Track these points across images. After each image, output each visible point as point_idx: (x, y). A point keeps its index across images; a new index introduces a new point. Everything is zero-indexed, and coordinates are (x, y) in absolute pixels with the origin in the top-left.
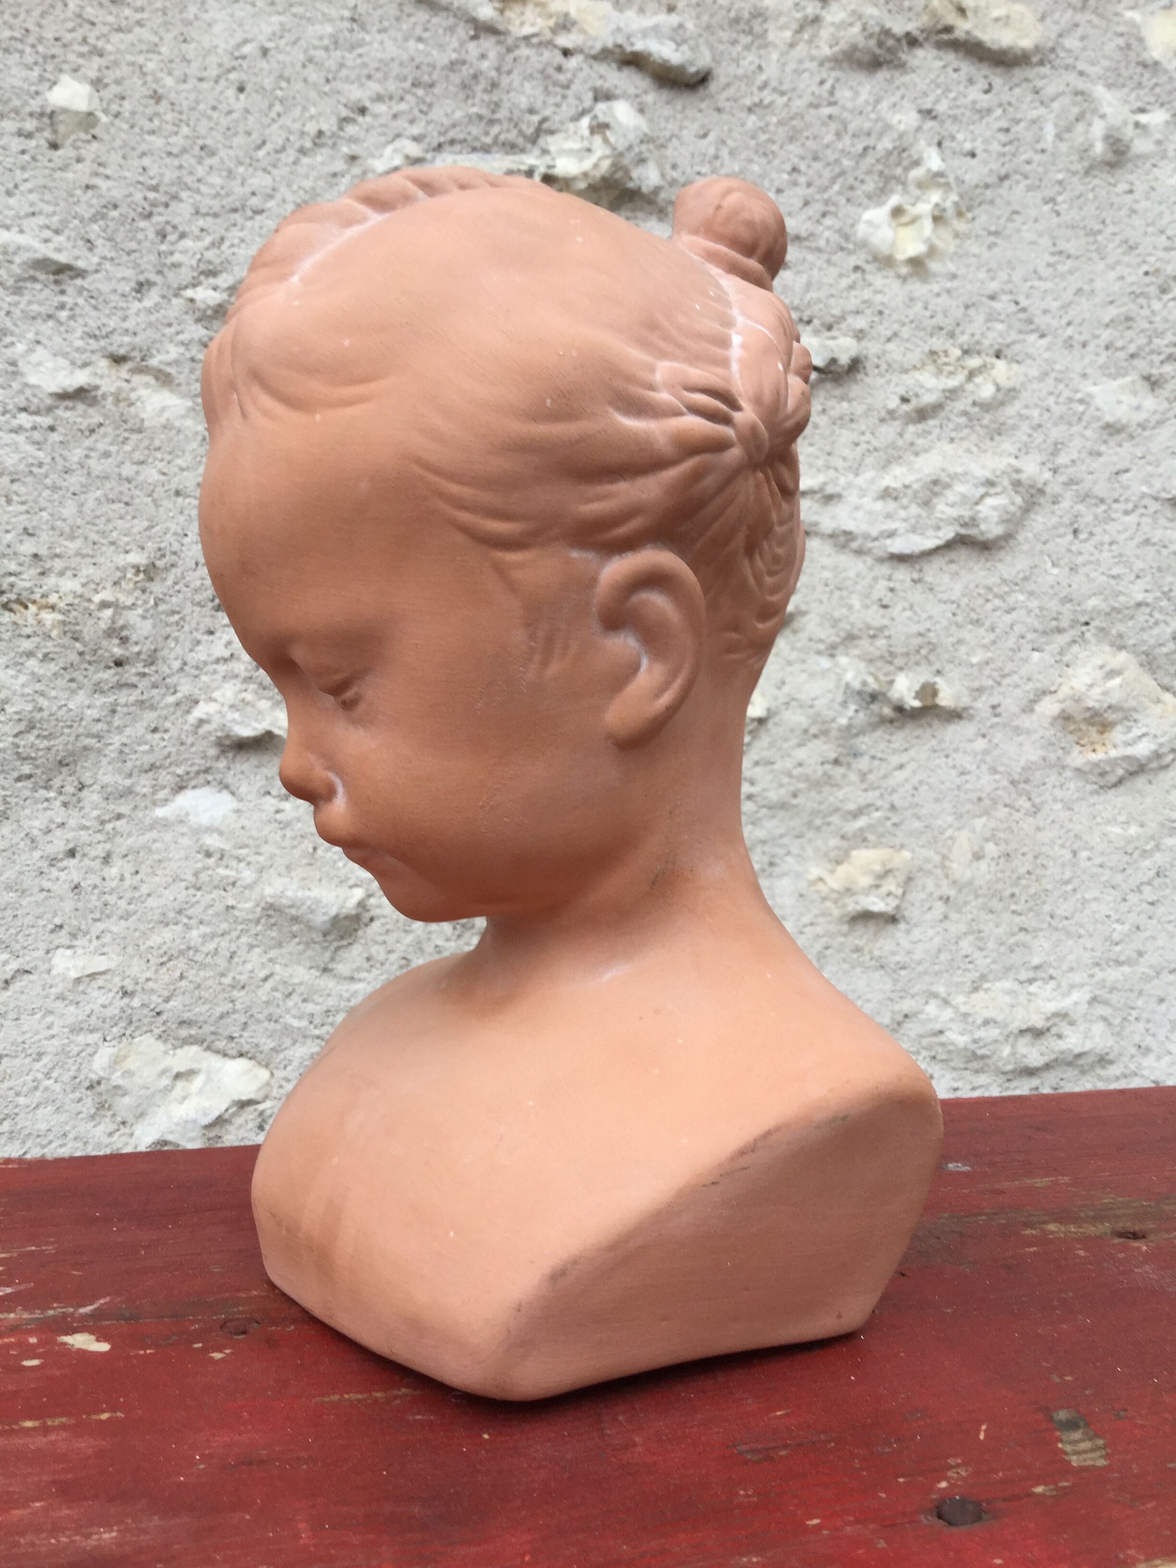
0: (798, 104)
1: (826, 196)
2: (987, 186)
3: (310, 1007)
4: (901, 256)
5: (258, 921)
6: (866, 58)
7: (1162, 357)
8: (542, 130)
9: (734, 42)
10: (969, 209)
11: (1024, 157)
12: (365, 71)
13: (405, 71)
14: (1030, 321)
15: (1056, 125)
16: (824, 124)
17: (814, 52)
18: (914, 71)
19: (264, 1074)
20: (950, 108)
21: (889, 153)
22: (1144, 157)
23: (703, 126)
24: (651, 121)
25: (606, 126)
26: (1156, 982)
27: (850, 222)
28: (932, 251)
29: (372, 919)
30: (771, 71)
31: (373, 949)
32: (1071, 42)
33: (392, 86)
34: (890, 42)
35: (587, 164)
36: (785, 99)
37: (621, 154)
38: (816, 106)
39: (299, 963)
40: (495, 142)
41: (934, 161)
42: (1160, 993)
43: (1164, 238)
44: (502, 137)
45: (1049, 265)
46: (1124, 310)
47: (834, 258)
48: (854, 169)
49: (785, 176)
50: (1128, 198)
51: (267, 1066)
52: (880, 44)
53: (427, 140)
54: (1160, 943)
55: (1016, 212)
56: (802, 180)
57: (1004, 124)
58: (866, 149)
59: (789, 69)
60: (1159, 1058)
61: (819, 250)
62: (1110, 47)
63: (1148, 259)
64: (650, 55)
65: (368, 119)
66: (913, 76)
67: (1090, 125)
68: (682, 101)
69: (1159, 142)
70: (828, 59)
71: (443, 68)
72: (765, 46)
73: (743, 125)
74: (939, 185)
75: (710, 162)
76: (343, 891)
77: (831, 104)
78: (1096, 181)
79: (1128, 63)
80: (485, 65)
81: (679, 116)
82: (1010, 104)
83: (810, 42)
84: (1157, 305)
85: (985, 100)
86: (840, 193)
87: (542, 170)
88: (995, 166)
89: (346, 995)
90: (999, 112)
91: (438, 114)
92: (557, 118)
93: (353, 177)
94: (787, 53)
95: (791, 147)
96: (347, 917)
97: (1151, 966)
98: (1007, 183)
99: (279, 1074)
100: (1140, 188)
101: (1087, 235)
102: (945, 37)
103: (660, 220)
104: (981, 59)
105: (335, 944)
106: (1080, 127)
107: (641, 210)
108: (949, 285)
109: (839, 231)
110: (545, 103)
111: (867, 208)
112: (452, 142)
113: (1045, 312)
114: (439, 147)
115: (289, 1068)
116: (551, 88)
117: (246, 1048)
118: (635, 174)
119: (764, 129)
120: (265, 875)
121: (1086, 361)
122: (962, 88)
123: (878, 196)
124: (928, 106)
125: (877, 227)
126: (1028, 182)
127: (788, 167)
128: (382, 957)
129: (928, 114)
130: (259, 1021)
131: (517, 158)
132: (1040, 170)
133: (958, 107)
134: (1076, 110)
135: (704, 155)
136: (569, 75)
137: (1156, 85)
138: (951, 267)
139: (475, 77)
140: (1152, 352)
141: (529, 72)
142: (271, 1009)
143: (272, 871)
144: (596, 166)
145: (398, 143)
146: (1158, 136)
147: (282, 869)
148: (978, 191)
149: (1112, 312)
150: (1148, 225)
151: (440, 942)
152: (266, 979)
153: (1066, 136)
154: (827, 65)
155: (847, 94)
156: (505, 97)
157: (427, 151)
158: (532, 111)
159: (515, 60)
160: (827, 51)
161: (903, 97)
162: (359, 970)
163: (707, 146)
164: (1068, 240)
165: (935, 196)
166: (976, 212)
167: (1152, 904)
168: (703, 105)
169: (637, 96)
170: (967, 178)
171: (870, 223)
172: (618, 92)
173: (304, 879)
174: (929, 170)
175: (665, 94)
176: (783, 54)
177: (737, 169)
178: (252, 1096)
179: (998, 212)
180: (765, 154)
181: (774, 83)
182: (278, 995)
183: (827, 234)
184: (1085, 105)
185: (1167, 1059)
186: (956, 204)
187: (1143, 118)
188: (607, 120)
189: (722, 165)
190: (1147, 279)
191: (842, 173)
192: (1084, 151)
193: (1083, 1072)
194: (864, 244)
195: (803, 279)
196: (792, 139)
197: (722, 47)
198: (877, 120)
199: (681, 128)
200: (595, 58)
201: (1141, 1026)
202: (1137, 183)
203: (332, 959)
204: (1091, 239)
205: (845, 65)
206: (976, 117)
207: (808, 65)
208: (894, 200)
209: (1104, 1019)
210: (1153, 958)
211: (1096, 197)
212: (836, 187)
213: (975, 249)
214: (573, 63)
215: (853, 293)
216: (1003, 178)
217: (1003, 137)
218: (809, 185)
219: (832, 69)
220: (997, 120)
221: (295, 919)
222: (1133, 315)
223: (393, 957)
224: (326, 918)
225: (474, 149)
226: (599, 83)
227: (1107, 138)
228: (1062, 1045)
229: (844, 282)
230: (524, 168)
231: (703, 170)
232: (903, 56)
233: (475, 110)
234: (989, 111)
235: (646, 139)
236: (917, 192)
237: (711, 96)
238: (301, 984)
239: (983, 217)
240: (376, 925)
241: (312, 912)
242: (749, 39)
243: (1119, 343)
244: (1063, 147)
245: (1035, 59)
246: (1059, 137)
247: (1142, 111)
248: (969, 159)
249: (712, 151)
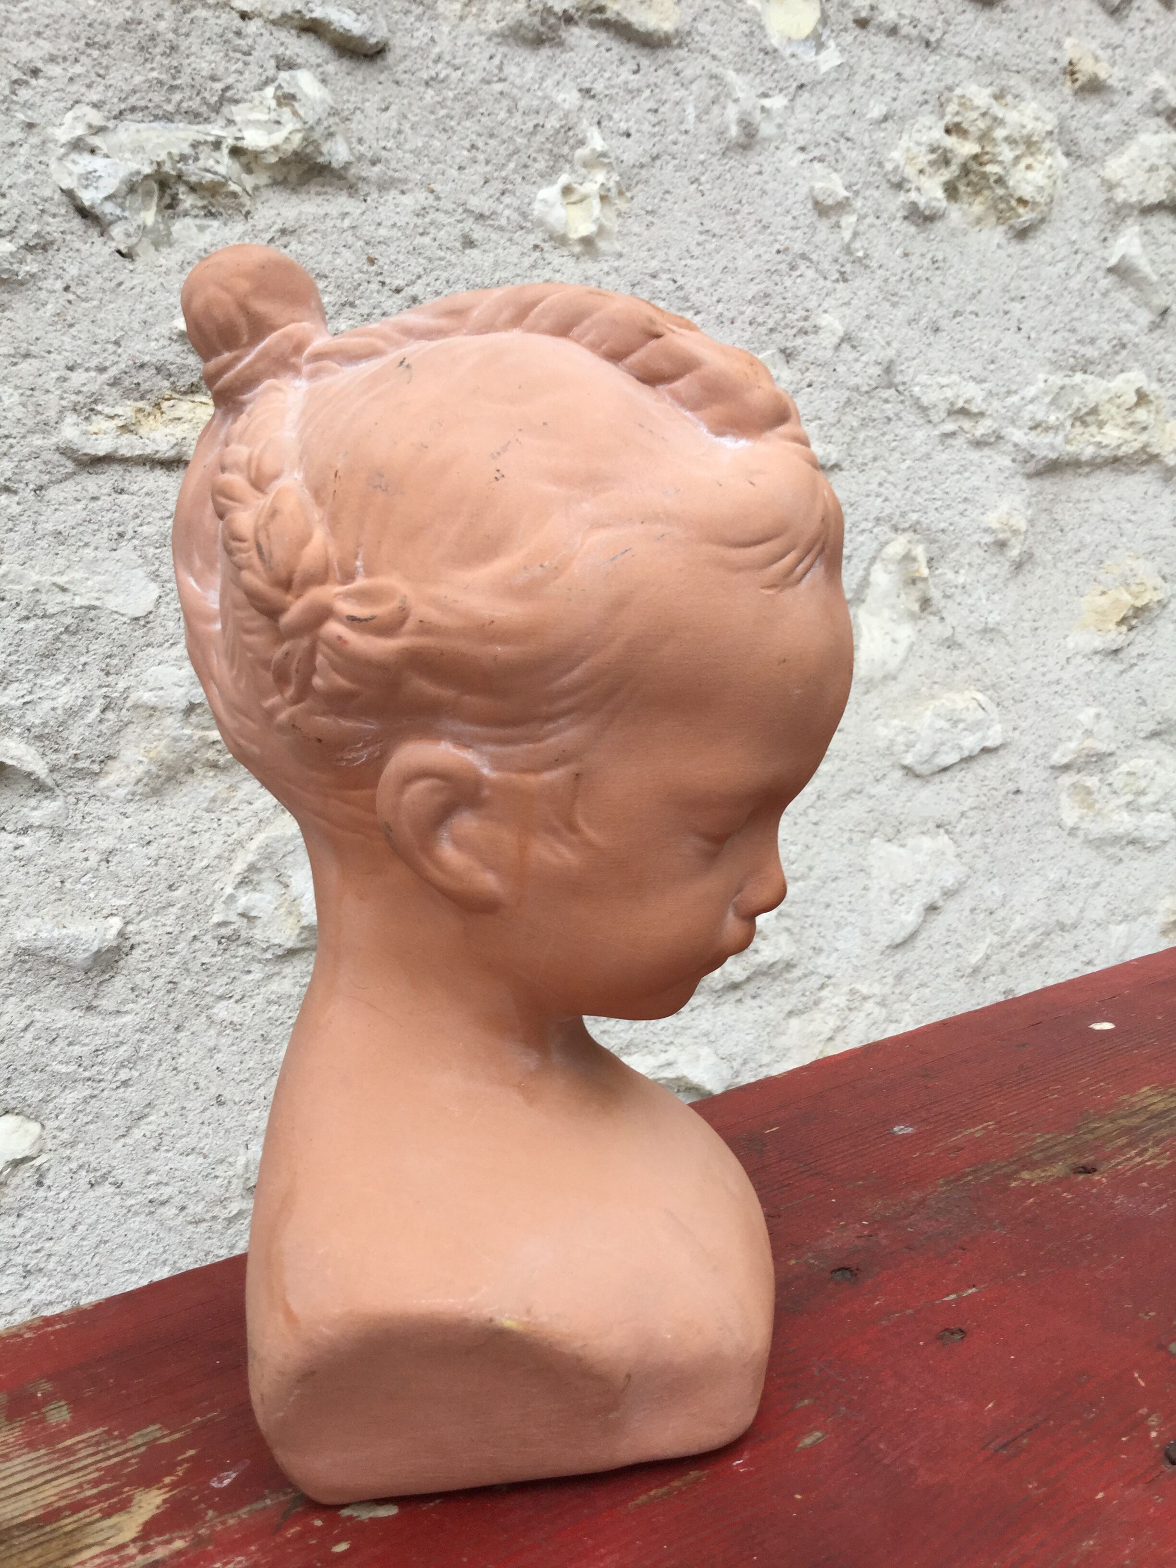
0: (472, 79)
1: (504, 174)
2: (642, 166)
3: (77, 1050)
4: (574, 236)
5: (11, 969)
6: (531, 35)
7: (795, 331)
8: (226, 98)
9: (407, 12)
10: (628, 189)
11: (671, 138)
12: (35, 28)
13: (78, 29)
14: (686, 299)
15: (696, 107)
16: (496, 100)
17: (482, 26)
18: (572, 49)
19: (34, 1128)
20: (606, 88)
21: (557, 132)
22: (768, 140)
23: (384, 100)
24: (333, 91)
25: (293, 97)
26: (823, 891)
27: (527, 200)
28: (601, 231)
29: (132, 947)
30: (443, 45)
31: (138, 978)
32: (703, 27)
33: (65, 46)
34: (552, 20)
35: (278, 138)
36: (459, 72)
37: (312, 128)
38: (489, 83)
39: (59, 1006)
40: (178, 111)
41: (597, 141)
42: (826, 900)
43: (790, 217)
44: (185, 105)
45: (698, 244)
46: (762, 287)
47: (516, 236)
48: (528, 146)
49: (465, 153)
50: (758, 179)
51: (36, 1119)
52: (543, 22)
53: (107, 107)
54: (824, 856)
55: (667, 192)
56: (481, 157)
57: (652, 105)
58: (536, 126)
59: (460, 43)
60: (828, 957)
61: (501, 229)
62: (736, 32)
63: (779, 237)
64: (330, 23)
65: (42, 82)
66: (572, 54)
67: (724, 108)
68: (363, 71)
69: (780, 126)
70: (495, 34)
71: (117, 28)
72: (435, 18)
73: (421, 99)
74: (604, 165)
75: (394, 137)
76: (98, 923)
77: (501, 80)
78: (732, 163)
79: (752, 49)
80: (162, 26)
81: (360, 88)
82: (656, 85)
83: (478, 16)
84: (788, 282)
85: (635, 81)
86: (515, 171)
87: (230, 142)
88: (648, 146)
89: (114, 1030)
90: (647, 92)
91: (115, 77)
92: (241, 86)
93: (32, 147)
94: (457, 26)
95: (468, 124)
96: (109, 950)
97: (819, 878)
98: (658, 163)
99: (50, 1124)
100: (768, 169)
101: (727, 214)
102: (598, 16)
103: (350, 196)
104: (629, 40)
105: (98, 980)
106: (716, 110)
107: (331, 185)
108: (616, 264)
109: (518, 209)
110: (227, 69)
111: (540, 187)
112: (133, 109)
113: (699, 289)
114: (120, 116)
115: (61, 1117)
116: (231, 54)
117: (13, 1103)
118: (325, 149)
119: (442, 104)
120: (12, 919)
121: (735, 336)
122: (614, 67)
123: (549, 175)
124: (587, 85)
125: (552, 206)
126: (676, 162)
127: (467, 144)
128: (147, 984)
129: (587, 93)
130: (23, 1074)
131: (200, 127)
132: (685, 150)
133: (613, 87)
134: (712, 93)
135: (388, 129)
136: (250, 41)
137: (775, 71)
138: (618, 246)
139: (152, 38)
140: (787, 326)
141: (207, 35)
142: (36, 1059)
143: (18, 912)
144: (287, 139)
145: (80, 110)
146: (779, 120)
147: (29, 910)
148: (635, 171)
149: (753, 289)
150: (777, 205)
151: (206, 960)
152: (26, 1029)
153: (705, 118)
154: (496, 40)
155: (515, 70)
156: (186, 62)
157: (108, 119)
158: (214, 78)
159: (192, 21)
160: (494, 26)
161: (564, 75)
162: (124, 1002)
163: (389, 119)
164: (713, 219)
165: (600, 176)
166: (635, 191)
167: (816, 824)
168: (382, 77)
169: (319, 66)
170: (625, 157)
171: (545, 201)
172: (299, 61)
173: (56, 916)
174: (594, 150)
175: (346, 64)
176: (455, 27)
177: (420, 144)
178: (27, 1153)
179: (653, 192)
180: (445, 130)
181: (447, 57)
182: (41, 1043)
183: (507, 212)
184: (720, 88)
185: (835, 955)
186: (618, 183)
187: (767, 102)
188: (292, 91)
189: (406, 141)
190: (780, 257)
191: (516, 151)
192: (721, 133)
193: (774, 979)
194: (540, 223)
195: (490, 258)
196: (468, 115)
197: (396, 17)
198: (545, 98)
199: (364, 101)
200: (274, 23)
201: (814, 931)
202: (765, 164)
203: (96, 996)
204: (731, 218)
205: (511, 40)
206: (629, 97)
207: (477, 39)
208: (564, 179)
209: (787, 930)
210: (819, 872)
211: (733, 179)
212: (512, 165)
213: (636, 229)
214: (252, 27)
215: (536, 272)
216: (655, 158)
217: (651, 117)
218: (487, 162)
219: (499, 44)
220: (644, 101)
221: (52, 961)
222: (770, 291)
223: (159, 983)
224: (87, 955)
225: (156, 118)
226: (281, 50)
227: (741, 121)
228: (758, 959)
229: (527, 262)
230: (211, 139)
231: (389, 145)
232: (564, 35)
233: (155, 74)
234: (639, 91)
235: (334, 112)
236: (583, 171)
237: (388, 68)
238: (65, 1027)
239: (641, 197)
240: (137, 952)
241: (72, 950)
242: (421, 9)
243: (760, 319)
244: (703, 128)
245: (675, 42)
246: (699, 118)
247: (765, 95)
248: (624, 138)
249: (395, 126)
